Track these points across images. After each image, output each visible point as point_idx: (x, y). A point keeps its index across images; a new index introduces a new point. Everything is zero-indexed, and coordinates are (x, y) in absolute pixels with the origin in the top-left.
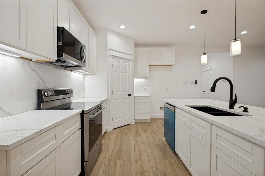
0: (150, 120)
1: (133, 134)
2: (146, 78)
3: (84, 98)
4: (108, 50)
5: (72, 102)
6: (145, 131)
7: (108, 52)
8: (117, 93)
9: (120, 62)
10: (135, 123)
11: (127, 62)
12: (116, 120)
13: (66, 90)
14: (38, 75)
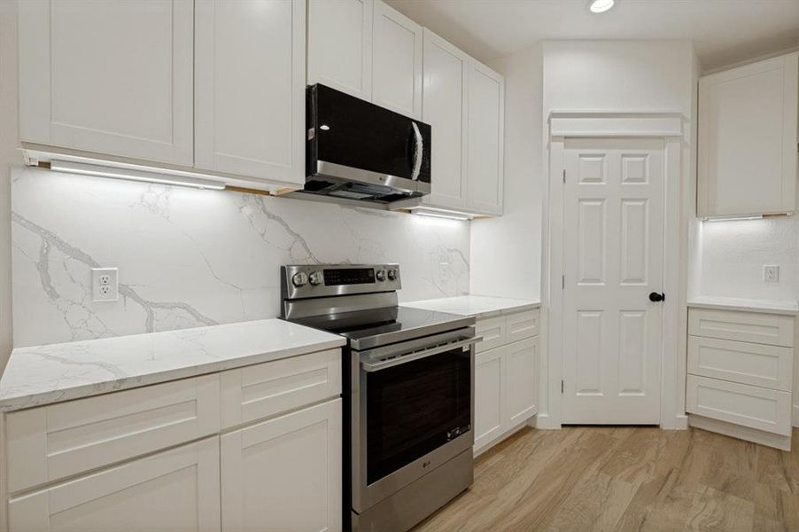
0: (789, 442)
1: (643, 478)
2: (786, 215)
3: (467, 294)
4: (546, 116)
5: (399, 304)
6: (725, 488)
7: (546, 126)
8: (586, 284)
9: (603, 155)
10: (692, 429)
11: (642, 152)
12: (578, 394)
13: (372, 269)
14: (288, 228)
